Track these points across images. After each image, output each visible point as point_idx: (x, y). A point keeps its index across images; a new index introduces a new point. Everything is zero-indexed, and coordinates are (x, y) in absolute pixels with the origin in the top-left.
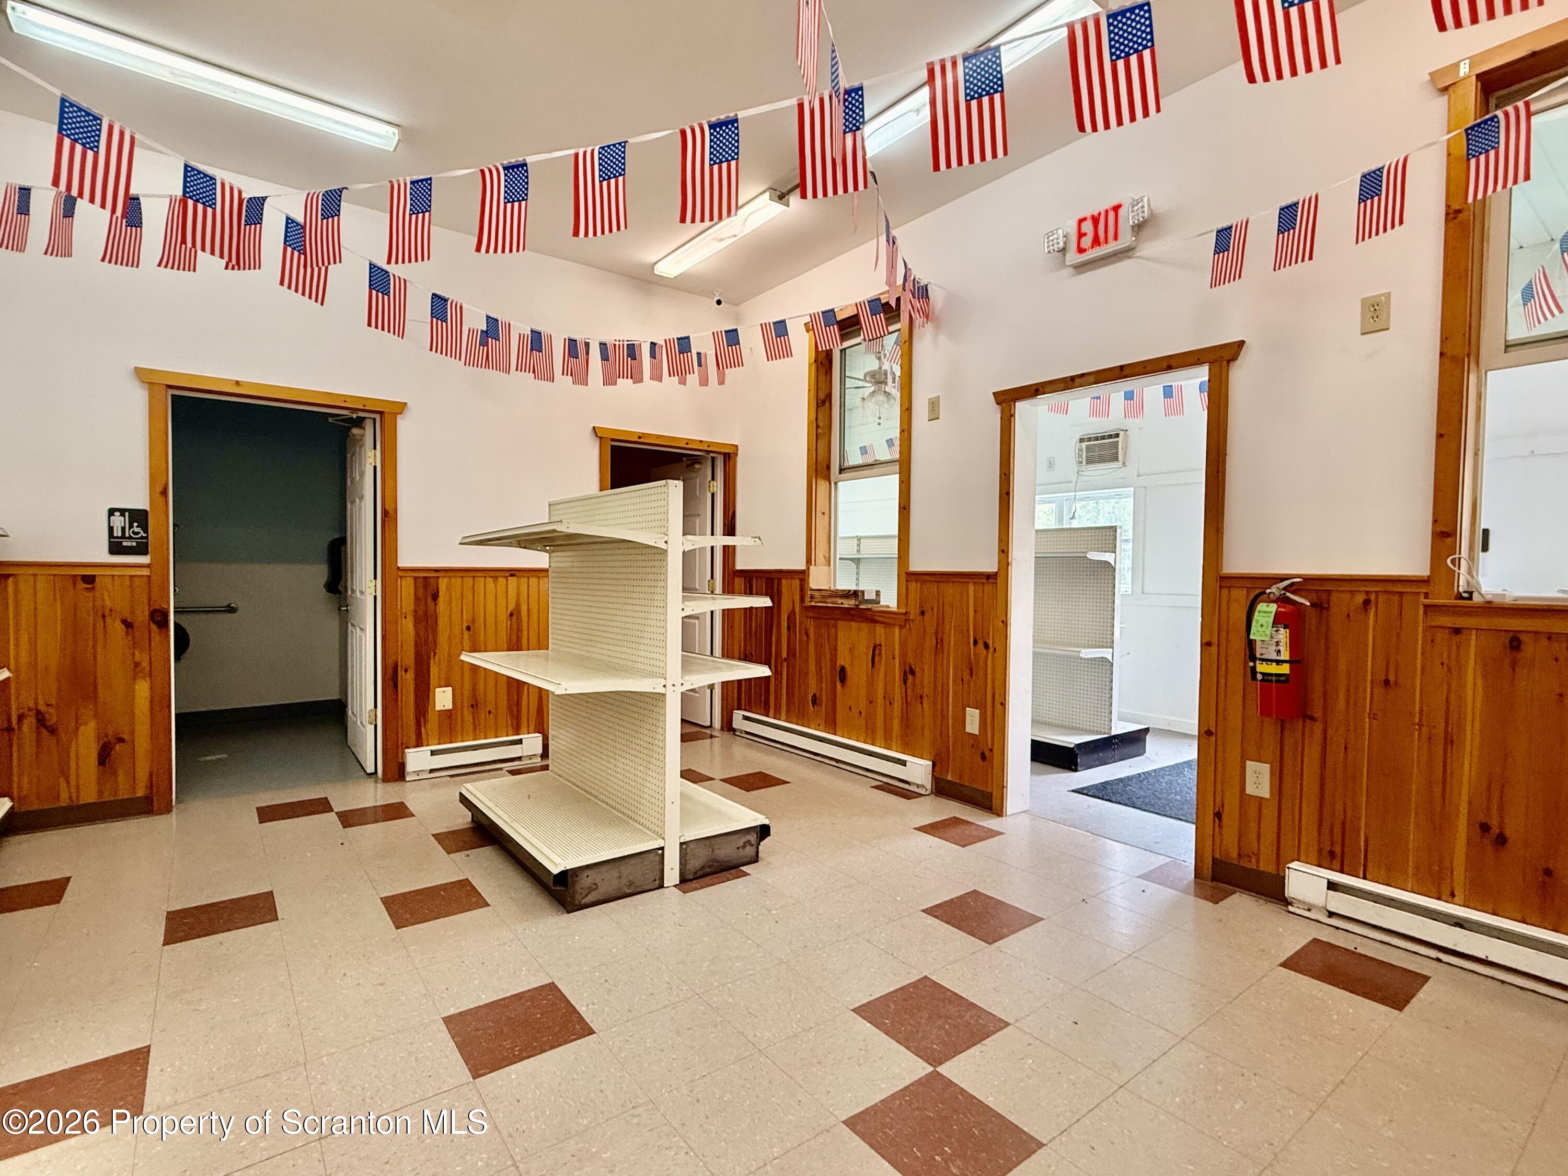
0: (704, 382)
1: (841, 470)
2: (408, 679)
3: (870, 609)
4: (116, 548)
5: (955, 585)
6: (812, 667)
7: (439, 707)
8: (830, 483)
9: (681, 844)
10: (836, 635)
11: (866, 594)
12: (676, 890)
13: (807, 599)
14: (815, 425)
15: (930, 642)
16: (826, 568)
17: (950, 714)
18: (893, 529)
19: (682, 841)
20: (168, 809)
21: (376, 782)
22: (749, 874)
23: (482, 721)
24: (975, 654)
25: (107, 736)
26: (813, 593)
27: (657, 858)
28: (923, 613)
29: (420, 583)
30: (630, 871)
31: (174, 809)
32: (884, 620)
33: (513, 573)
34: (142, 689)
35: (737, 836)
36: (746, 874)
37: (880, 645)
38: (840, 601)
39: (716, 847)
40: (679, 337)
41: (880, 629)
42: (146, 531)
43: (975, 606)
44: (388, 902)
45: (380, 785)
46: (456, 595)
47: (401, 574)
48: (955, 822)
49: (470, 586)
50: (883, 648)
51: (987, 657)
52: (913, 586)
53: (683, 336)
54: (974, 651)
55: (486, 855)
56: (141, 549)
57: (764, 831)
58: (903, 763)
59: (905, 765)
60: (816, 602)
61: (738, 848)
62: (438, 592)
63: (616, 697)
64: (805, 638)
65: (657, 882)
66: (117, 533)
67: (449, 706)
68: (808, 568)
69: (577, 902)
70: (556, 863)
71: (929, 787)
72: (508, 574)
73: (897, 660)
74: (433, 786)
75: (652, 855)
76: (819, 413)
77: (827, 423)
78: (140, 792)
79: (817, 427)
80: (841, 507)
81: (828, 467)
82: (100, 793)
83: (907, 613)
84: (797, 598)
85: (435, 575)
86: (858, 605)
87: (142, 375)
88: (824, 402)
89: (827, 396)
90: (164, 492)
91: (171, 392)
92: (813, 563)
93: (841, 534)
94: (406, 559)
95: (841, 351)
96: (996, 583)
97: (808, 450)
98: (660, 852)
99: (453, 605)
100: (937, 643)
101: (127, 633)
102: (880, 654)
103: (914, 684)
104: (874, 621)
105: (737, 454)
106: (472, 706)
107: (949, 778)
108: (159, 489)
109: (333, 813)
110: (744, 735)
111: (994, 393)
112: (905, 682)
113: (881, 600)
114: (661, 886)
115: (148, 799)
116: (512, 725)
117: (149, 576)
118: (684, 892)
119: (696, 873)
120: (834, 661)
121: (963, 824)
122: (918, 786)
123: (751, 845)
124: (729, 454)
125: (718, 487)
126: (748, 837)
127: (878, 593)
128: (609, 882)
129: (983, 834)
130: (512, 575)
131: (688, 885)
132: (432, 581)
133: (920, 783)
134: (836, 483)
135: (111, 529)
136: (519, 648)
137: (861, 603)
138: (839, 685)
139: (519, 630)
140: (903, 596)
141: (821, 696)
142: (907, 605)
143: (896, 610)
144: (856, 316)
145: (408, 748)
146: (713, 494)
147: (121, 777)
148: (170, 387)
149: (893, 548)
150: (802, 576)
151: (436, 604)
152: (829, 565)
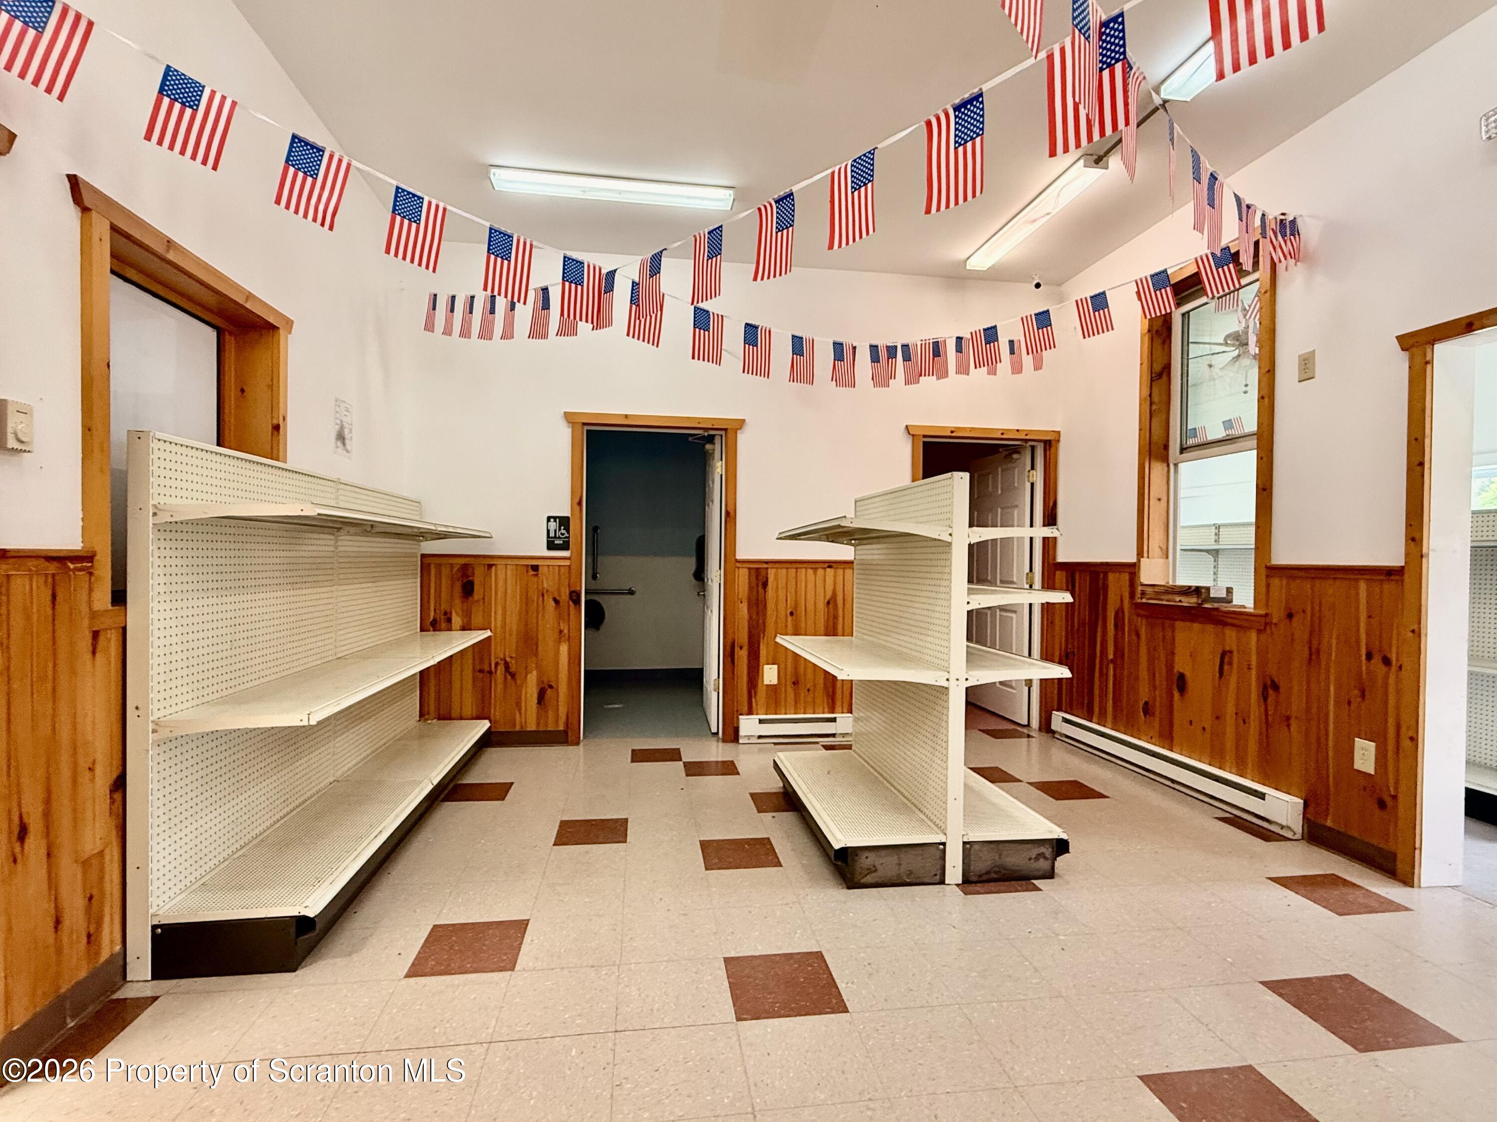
0: (1017, 369)
1: (1183, 450)
2: (742, 655)
3: (1217, 609)
4: (551, 546)
5: (1338, 583)
6: (1144, 674)
7: (766, 682)
8: (1168, 466)
9: (964, 843)
10: (1174, 639)
11: (1212, 591)
12: (957, 888)
13: (1138, 595)
14: (1148, 403)
15: (1301, 651)
16: (1162, 561)
17: (1331, 743)
18: (1250, 515)
19: (966, 840)
20: (577, 743)
21: (718, 741)
22: (1040, 890)
23: (802, 698)
24: (1369, 672)
25: (543, 682)
26: (1144, 588)
27: (938, 854)
28: (1290, 616)
29: (753, 572)
30: (911, 862)
31: (581, 744)
32: (1235, 622)
33: (830, 564)
34: (564, 649)
35: (1029, 846)
36: (1037, 889)
37: (1231, 652)
38: (1178, 599)
39: (1005, 853)
40: (985, 327)
41: (1231, 635)
42: (568, 533)
43: (1369, 608)
44: (705, 846)
45: (721, 744)
46: (782, 583)
47: (738, 565)
48: (1333, 881)
49: (794, 575)
50: (1235, 653)
51: (1386, 677)
52: (1276, 582)
53: (989, 326)
54: (1367, 668)
55: (788, 818)
56: (565, 546)
57: (1061, 847)
58: (1262, 796)
59: (1264, 799)
60: (1148, 599)
61: (1030, 859)
62: (767, 581)
63: (908, 687)
64: (1134, 637)
65: (938, 877)
66: (552, 534)
67: (775, 681)
68: (1139, 560)
69: (856, 880)
70: (839, 839)
71: (1298, 828)
72: (826, 565)
73: (1254, 672)
74: (760, 751)
75: (933, 849)
76: (1154, 388)
77: (1164, 398)
78: (561, 728)
79: (1151, 404)
80: (1182, 493)
81: (1166, 447)
82: (538, 724)
83: (1266, 615)
84: (1126, 595)
85: (765, 566)
86: (1201, 604)
87: (569, 417)
88: (1160, 375)
89: (1164, 368)
90: (580, 504)
91: (586, 428)
92: (1145, 555)
93: (1183, 521)
94: (744, 552)
95: (1183, 315)
96: (1402, 581)
97: (1140, 430)
98: (941, 847)
99: (780, 592)
100: (1311, 654)
101: (556, 608)
102: (1230, 664)
103: (1277, 703)
104: (1225, 624)
105: (1059, 441)
106: (794, 683)
107: (1329, 823)
108: (577, 500)
109: (681, 763)
110: (1064, 739)
111: (1397, 337)
112: (1265, 699)
113: (1234, 597)
114: (942, 882)
115: (565, 732)
116: (828, 704)
117: (569, 566)
118: (965, 894)
119: (980, 876)
120: (1170, 666)
121: (1344, 885)
122: (1282, 827)
123: (1046, 858)
124: (1050, 441)
125: (1038, 477)
126: (1042, 850)
127: (1229, 591)
128: (888, 866)
129: (1375, 905)
130: (830, 567)
131: (972, 888)
132: (763, 573)
133: (1284, 823)
134: (1176, 465)
135: (548, 531)
136: (835, 634)
137: (1205, 601)
138: (1176, 695)
139: (835, 617)
140: (1262, 593)
141: (1154, 705)
142: (1267, 605)
143: (1252, 611)
144: (1197, 275)
145: (742, 714)
146: (1032, 484)
147: (550, 712)
148: (584, 424)
149: (1249, 538)
150: (1132, 569)
151: (765, 592)
152: (1167, 557)
